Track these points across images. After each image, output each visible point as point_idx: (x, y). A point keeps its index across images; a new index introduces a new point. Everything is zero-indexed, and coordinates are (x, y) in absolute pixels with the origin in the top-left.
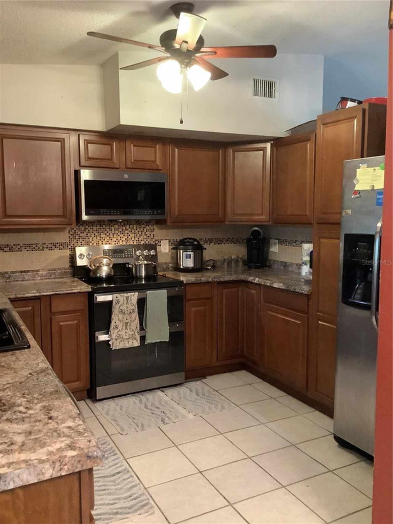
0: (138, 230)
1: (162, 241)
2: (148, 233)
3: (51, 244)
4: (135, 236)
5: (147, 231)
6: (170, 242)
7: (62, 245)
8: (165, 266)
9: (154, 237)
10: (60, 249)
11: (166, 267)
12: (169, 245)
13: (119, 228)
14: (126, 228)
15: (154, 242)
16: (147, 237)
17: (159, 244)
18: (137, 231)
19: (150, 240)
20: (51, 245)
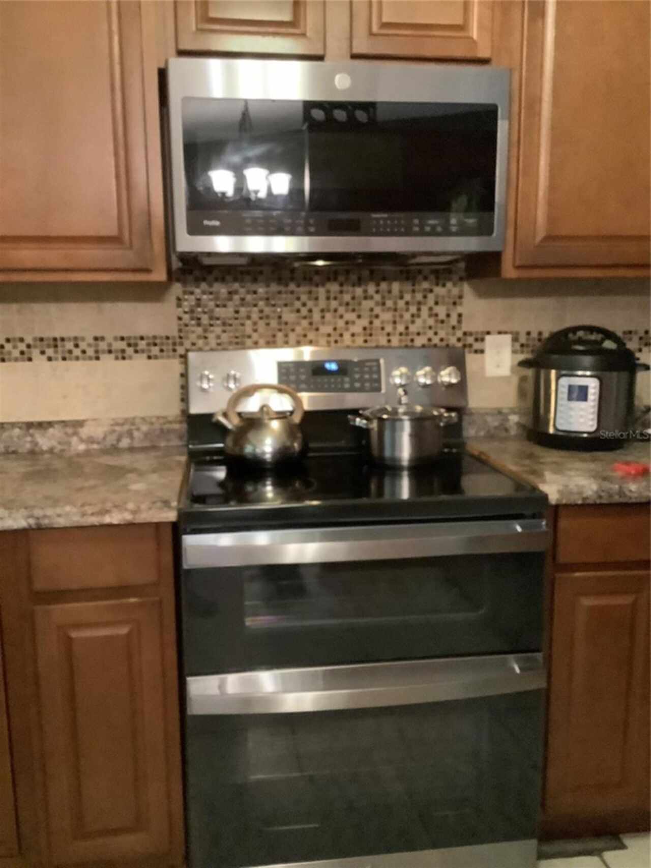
0: (408, 297)
1: (488, 338)
2: (441, 311)
3: (122, 339)
4: (398, 319)
5: (436, 303)
6: (515, 339)
7: (155, 345)
8: (493, 422)
9: (459, 322)
10: (149, 357)
11: (496, 424)
12: (514, 352)
13: (341, 292)
14: (365, 291)
15: (459, 340)
16: (436, 321)
17: (477, 346)
18: (401, 304)
19: (447, 334)
20: (122, 345)
